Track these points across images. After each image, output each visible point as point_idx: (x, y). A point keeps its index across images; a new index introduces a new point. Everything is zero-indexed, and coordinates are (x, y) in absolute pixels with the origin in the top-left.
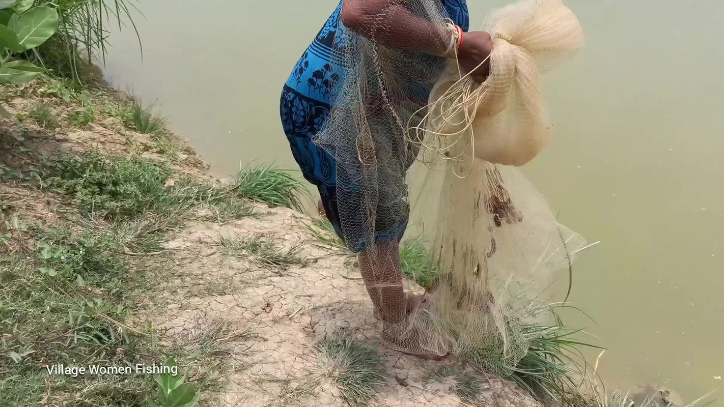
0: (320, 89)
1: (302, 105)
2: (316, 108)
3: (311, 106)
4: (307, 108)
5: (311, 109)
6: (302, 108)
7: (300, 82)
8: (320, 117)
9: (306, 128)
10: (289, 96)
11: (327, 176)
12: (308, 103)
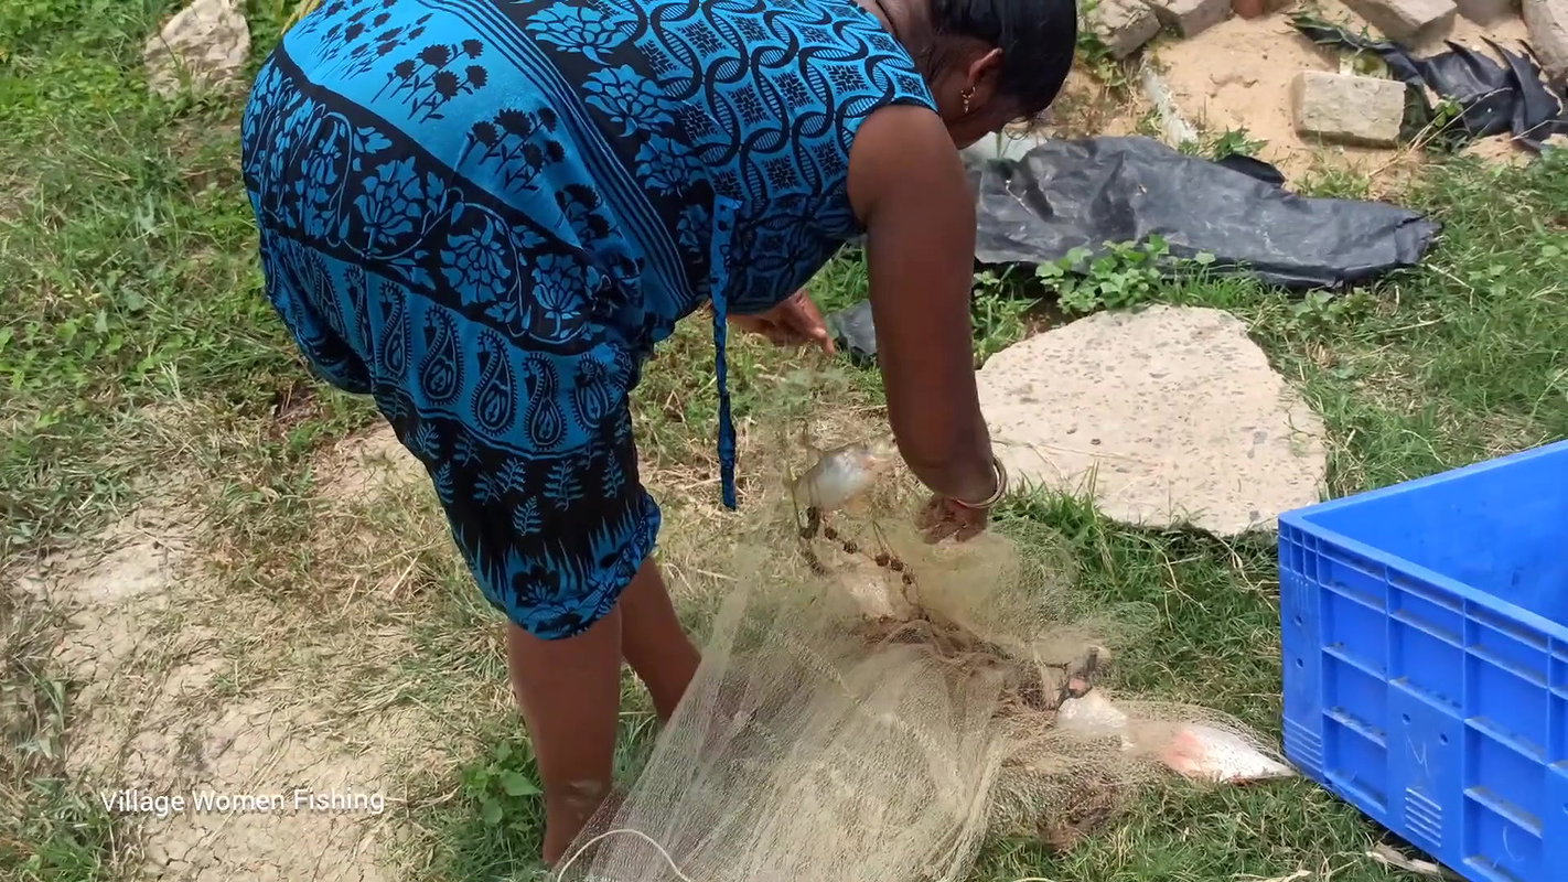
0: (505, 160)
1: (424, 185)
2: (466, 208)
3: (453, 198)
4: (438, 200)
5: (450, 205)
6: (418, 194)
7: (439, 117)
8: (471, 234)
9: (410, 255)
10: (364, 140)
11: (444, 392)
12: (446, 187)
